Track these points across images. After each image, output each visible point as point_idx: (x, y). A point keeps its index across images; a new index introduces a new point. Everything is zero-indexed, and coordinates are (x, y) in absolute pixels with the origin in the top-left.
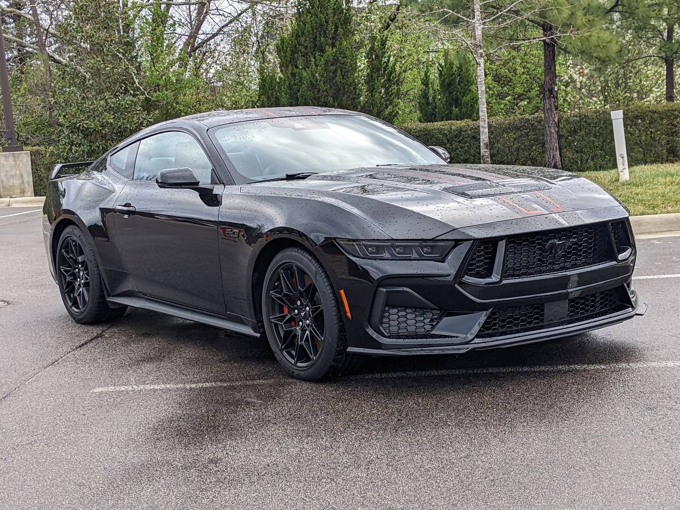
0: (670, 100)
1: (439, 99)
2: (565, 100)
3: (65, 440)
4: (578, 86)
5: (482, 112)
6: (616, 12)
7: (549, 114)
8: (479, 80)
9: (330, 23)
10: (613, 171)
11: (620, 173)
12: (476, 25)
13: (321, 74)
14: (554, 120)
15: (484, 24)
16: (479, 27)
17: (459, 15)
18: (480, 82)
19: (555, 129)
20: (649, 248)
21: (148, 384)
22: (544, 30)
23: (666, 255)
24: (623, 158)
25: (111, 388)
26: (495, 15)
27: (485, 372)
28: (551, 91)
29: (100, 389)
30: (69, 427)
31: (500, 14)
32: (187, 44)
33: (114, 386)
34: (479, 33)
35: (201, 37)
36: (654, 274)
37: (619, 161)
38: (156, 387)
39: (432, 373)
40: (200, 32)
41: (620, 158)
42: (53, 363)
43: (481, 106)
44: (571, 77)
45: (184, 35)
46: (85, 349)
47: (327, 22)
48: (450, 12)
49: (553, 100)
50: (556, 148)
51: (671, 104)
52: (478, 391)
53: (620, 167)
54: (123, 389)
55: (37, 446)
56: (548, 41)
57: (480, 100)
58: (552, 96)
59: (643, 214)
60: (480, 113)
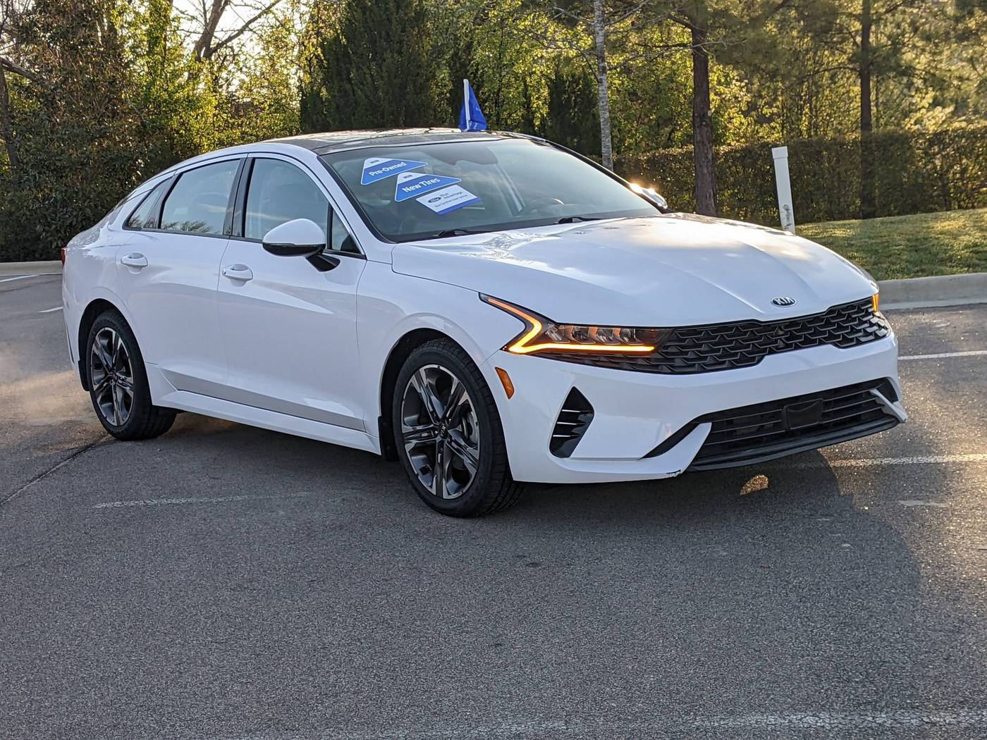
0: (866, 129)
1: (551, 127)
3: (65, 561)
5: (605, 147)
7: (699, 149)
8: (601, 104)
9: (394, 21)
12: (597, 29)
13: (385, 91)
14: (707, 157)
16: (600, 32)
17: (573, 15)
18: (603, 106)
19: (707, 168)
21: (163, 498)
24: (787, 210)
25: (118, 504)
28: (703, 117)
29: (104, 505)
30: (68, 547)
31: (628, 14)
32: (198, 46)
33: (121, 501)
34: (600, 40)
35: (219, 35)
37: (783, 214)
40: (217, 28)
41: (783, 210)
42: (40, 476)
43: (603, 139)
45: (194, 32)
46: (79, 458)
47: (389, 20)
48: (561, 10)
49: (706, 129)
50: (710, 195)
53: (784, 223)
54: (133, 504)
55: (32, 568)
57: (602, 132)
58: (704, 123)
60: (603, 149)
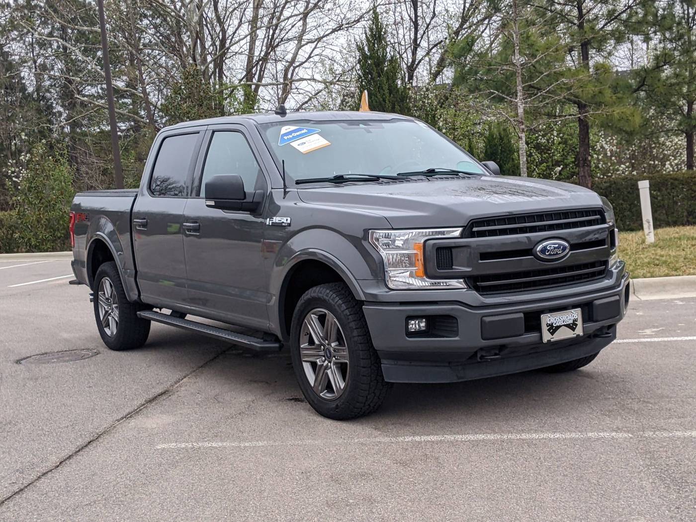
0: (690, 169)
2: (597, 167)
4: (609, 154)
6: (642, 90)
7: (583, 181)
8: (521, 152)
10: (640, 233)
11: (647, 237)
12: (519, 104)
14: (588, 186)
15: (526, 103)
16: (521, 106)
17: (504, 96)
18: (522, 154)
20: (673, 308)
21: (206, 441)
22: (579, 107)
23: (689, 316)
24: (649, 222)
25: (173, 445)
26: (536, 95)
27: (518, 437)
28: (585, 160)
29: (163, 446)
31: (539, 94)
33: (176, 442)
34: (521, 111)
36: (678, 336)
37: (645, 225)
38: (214, 445)
39: (469, 438)
41: (646, 221)
44: (602, 147)
47: (384, 100)
48: (495, 93)
49: (586, 168)
51: (691, 172)
52: (511, 459)
53: (646, 230)
54: (184, 446)
56: (582, 118)
57: (521, 170)
58: (586, 164)
59: (667, 275)
